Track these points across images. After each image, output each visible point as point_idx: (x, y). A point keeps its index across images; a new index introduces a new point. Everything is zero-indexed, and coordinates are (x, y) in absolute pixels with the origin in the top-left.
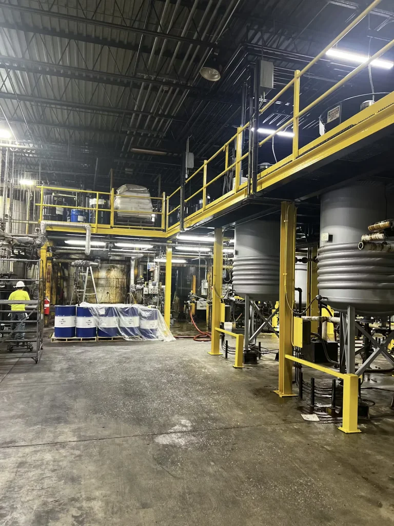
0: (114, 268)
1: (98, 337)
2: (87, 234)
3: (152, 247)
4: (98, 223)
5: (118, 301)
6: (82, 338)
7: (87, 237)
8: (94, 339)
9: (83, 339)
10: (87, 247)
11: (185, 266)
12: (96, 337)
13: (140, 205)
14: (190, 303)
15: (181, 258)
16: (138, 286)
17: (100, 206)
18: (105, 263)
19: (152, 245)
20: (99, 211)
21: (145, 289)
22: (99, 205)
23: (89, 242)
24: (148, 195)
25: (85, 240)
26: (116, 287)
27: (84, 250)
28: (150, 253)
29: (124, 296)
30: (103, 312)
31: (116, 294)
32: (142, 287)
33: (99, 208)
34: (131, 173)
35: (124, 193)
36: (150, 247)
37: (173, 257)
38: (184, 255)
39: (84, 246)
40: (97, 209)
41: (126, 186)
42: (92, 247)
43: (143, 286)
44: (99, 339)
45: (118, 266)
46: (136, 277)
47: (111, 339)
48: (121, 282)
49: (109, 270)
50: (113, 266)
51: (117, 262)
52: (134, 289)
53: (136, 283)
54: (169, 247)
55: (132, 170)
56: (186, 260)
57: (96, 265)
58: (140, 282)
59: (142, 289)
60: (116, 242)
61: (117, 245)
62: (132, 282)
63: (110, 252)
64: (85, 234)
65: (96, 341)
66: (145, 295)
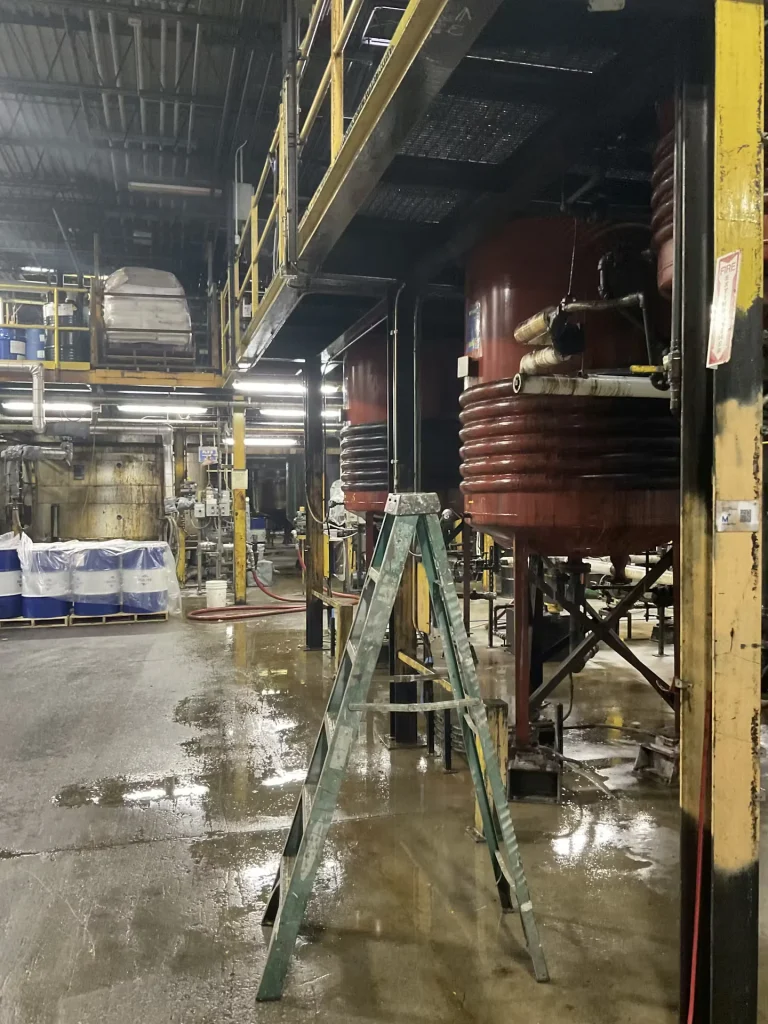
0: (131, 461)
1: (73, 616)
2: (35, 386)
3: (204, 410)
4: (60, 359)
5: (145, 535)
6: (33, 620)
7: (35, 394)
8: (62, 621)
9: (37, 623)
10: (35, 414)
11: (293, 451)
12: (65, 617)
13: (160, 315)
14: (298, 534)
15: (283, 435)
16: (183, 500)
17: (63, 320)
18: (110, 452)
19: (204, 406)
20: (60, 331)
21: (199, 506)
22: (60, 317)
23: (39, 403)
24: (178, 290)
25: (31, 399)
26: (139, 505)
27: (30, 423)
28: (204, 425)
29: (158, 523)
30: (80, 561)
31: (138, 520)
32: (191, 502)
33: (59, 325)
34: (149, 243)
35: (122, 288)
36: (201, 411)
37: (247, 432)
38: (282, 427)
39: (30, 414)
40: (55, 325)
41: (125, 271)
42: (49, 414)
43: (193, 500)
44: (75, 621)
45: (141, 456)
46: (180, 480)
47: (100, 619)
48: (151, 491)
49: (120, 466)
50: (128, 457)
51: (137, 448)
52: (174, 507)
53: (178, 494)
54: (239, 409)
55: (149, 235)
56: (295, 438)
57: (60, 455)
58: (187, 490)
59: (192, 507)
60: (121, 403)
61: (122, 408)
62: (170, 492)
63: (92, 425)
64: (31, 386)
65: (66, 625)
66: (200, 519)
